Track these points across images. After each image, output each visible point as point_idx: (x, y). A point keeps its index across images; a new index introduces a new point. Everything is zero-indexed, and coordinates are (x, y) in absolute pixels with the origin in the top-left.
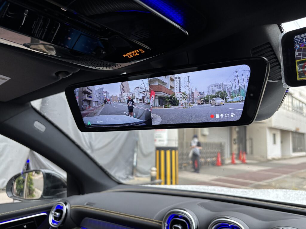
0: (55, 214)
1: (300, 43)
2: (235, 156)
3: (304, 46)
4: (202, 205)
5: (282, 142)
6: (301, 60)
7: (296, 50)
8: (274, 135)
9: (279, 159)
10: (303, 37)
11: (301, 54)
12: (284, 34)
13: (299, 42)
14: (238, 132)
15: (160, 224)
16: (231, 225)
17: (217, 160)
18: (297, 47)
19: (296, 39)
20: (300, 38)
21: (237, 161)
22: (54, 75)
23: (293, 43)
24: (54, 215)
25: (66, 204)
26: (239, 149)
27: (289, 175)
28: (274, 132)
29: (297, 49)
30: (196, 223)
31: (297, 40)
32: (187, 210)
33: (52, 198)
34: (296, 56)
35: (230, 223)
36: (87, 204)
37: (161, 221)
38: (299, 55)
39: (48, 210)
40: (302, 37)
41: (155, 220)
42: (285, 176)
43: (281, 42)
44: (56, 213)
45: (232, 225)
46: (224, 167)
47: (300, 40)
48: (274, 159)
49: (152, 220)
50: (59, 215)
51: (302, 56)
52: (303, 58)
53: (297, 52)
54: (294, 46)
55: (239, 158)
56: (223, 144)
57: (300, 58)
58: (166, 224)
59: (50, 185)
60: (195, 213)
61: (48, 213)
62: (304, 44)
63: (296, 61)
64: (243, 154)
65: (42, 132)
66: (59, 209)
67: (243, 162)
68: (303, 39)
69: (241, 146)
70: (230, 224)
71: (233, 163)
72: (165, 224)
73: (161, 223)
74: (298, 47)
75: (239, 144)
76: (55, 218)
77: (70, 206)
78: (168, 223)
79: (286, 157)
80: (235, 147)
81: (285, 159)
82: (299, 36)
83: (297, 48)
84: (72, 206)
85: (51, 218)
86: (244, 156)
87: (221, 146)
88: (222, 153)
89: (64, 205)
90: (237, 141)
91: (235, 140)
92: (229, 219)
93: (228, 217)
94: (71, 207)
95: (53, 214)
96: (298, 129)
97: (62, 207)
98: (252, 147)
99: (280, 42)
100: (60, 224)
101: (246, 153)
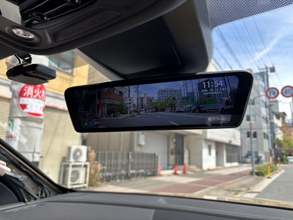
5: (217, 153)
8: (210, 146)
9: (213, 170)
14: (176, 143)
28: (210, 143)
42: (211, 188)
48: (209, 170)
69: (178, 157)
75: (176, 155)
80: (172, 157)
87: (154, 157)
90: (174, 151)
91: (172, 150)
96: (230, 141)
98: (189, 158)
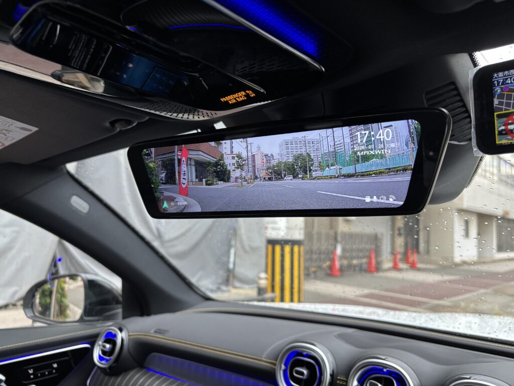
0: (104, 347)
1: (502, 85)
2: (399, 257)
3: (508, 90)
4: (341, 336)
5: (479, 234)
6: (503, 112)
7: (496, 96)
8: (467, 223)
9: (475, 263)
10: (507, 76)
11: (503, 102)
12: (478, 69)
13: (500, 84)
15: (273, 366)
16: (387, 371)
17: (370, 263)
18: (497, 91)
19: (496, 78)
20: (502, 77)
21: (402, 265)
22: (108, 124)
23: (492, 85)
24: (102, 347)
25: (121, 330)
26: (406, 245)
27: (489, 291)
28: (466, 217)
29: (498, 95)
30: (331, 365)
31: (497, 81)
32: (317, 345)
33: (98, 320)
34: (495, 105)
35: (385, 366)
36: (155, 332)
37: (275, 362)
38: (501, 103)
39: (92, 340)
40: (505, 76)
41: (264, 360)
42: (482, 291)
43: (472, 82)
44: (105, 344)
45: (388, 369)
46: (381, 274)
47: (502, 80)
48: (464, 263)
49: (260, 358)
50: (109, 348)
51: (505, 106)
52: (506, 110)
53: (497, 99)
54: (493, 90)
55: (406, 259)
56: (379, 235)
57: (501, 110)
58: (283, 367)
59: (94, 299)
60: (329, 350)
61: (93, 344)
62: (509, 86)
63: (495, 114)
64: (413, 253)
65: (83, 213)
66: (110, 338)
67: (413, 266)
68: (507, 79)
69: (410, 240)
70: (386, 368)
71: (395, 268)
72: (281, 367)
73: (275, 364)
74: (499, 91)
76: (104, 352)
77: (127, 334)
78: (286, 365)
79: (485, 260)
80: (400, 241)
81: (484, 263)
82: (501, 74)
83: (498, 93)
84: (130, 334)
85: (97, 353)
86: (413, 257)
87: (375, 239)
88: (377, 251)
89: (119, 332)
90: (402, 231)
91: (399, 229)
92: (384, 360)
93: (383, 357)
94: (129, 336)
95: (100, 346)
96: (506, 213)
97: (115, 336)
98: (428, 242)
99: (470, 82)
100: (111, 362)
101: (418, 252)
